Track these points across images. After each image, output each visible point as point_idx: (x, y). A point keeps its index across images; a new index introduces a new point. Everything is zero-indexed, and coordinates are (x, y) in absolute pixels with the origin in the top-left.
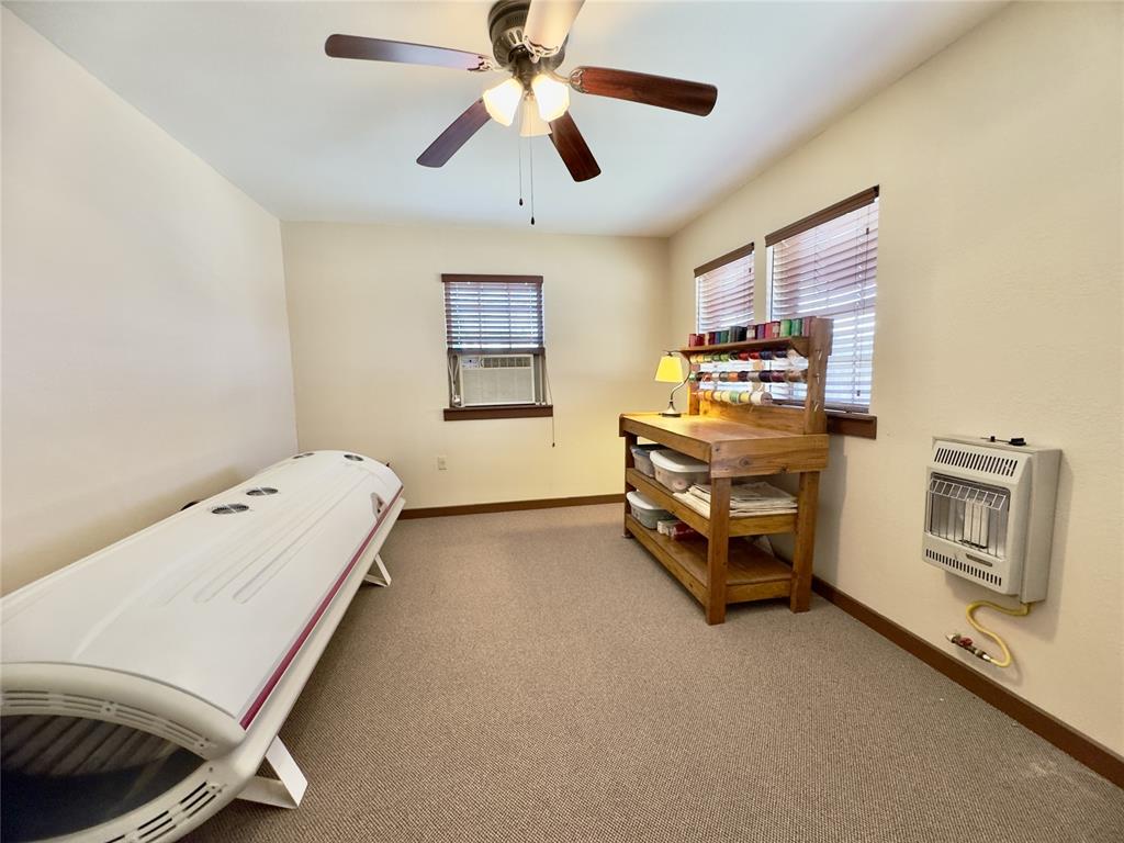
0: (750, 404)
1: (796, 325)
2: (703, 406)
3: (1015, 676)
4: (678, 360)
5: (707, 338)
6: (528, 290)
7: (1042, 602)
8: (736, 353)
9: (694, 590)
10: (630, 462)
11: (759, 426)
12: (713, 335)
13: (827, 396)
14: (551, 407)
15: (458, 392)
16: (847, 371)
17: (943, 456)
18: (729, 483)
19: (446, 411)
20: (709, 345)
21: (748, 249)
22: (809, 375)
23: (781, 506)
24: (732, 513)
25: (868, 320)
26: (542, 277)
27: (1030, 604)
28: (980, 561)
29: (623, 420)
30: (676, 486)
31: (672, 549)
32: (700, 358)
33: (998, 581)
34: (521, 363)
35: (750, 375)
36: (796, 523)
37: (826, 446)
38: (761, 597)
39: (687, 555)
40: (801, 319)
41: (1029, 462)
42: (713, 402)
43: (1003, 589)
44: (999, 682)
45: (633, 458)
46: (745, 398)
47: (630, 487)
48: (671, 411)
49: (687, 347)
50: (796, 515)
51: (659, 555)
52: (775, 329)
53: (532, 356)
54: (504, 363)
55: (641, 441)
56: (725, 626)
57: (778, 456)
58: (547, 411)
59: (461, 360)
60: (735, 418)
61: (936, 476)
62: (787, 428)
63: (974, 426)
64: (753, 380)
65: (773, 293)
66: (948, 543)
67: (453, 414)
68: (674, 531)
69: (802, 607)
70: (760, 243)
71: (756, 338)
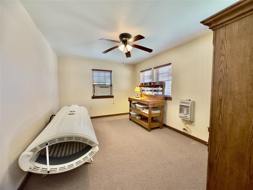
0: (152, 95)
1: (160, 83)
2: (143, 95)
3: (190, 132)
4: (139, 88)
5: (144, 84)
6: (109, 73)
7: (193, 121)
8: (150, 87)
9: (145, 127)
10: (130, 106)
11: (154, 99)
12: (145, 83)
13: (165, 94)
14: (113, 96)
15: (95, 93)
16: (167, 90)
17: (181, 102)
18: (151, 108)
19: (92, 97)
20: (144, 85)
21: (151, 69)
22: (162, 90)
23: (158, 112)
24: (152, 113)
25: (170, 82)
26: (112, 71)
27: (192, 122)
28: (186, 117)
29: (129, 98)
30: (141, 109)
31: (140, 121)
32: (143, 87)
33: (188, 119)
34: (107, 87)
35: (152, 90)
36: (161, 114)
37: (165, 102)
38: (156, 127)
39: (143, 121)
40: (161, 82)
41: (191, 103)
42: (145, 95)
43: (189, 120)
44: (189, 134)
45: (131, 105)
46: (151, 94)
47: (130, 111)
48: (137, 97)
49: (140, 85)
50: (161, 113)
51: (138, 122)
52: (156, 83)
53: (109, 86)
54: (104, 87)
55: (132, 102)
56: (151, 132)
57: (158, 103)
58: (112, 97)
59: (95, 87)
60: (149, 98)
61: (180, 105)
62: (158, 99)
63: (185, 98)
64: (153, 91)
65: (155, 77)
66: (182, 115)
67: (94, 97)
68: (140, 118)
69: (162, 128)
70: (153, 68)
71: (153, 84)
